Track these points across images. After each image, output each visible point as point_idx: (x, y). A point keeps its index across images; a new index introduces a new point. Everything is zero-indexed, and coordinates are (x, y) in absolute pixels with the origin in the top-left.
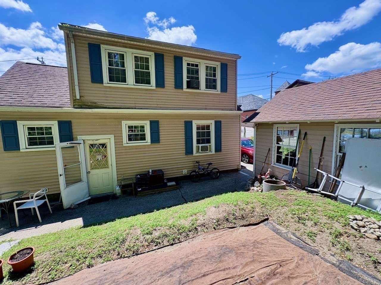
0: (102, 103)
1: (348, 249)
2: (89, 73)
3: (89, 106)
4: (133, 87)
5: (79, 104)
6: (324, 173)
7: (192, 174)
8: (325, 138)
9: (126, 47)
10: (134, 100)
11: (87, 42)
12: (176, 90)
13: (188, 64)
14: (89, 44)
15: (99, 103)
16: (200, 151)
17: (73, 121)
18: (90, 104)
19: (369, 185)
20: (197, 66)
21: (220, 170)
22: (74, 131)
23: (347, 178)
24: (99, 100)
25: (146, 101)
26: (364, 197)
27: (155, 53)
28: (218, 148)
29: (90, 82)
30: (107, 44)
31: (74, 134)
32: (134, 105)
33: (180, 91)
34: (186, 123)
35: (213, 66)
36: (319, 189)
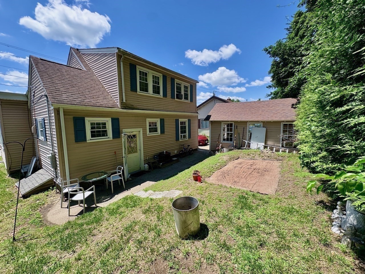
0: (137, 105)
1: (263, 157)
2: (130, 84)
3: (130, 107)
4: (152, 95)
5: (125, 106)
6: (246, 141)
7: (180, 153)
8: (244, 128)
9: (149, 69)
10: (153, 104)
11: (129, 62)
12: (171, 99)
13: (177, 83)
14: (130, 63)
15: (135, 106)
16: (182, 138)
17: (120, 118)
18: (130, 106)
19: (259, 143)
20: (180, 85)
21: (193, 149)
22: (120, 125)
23: (253, 142)
24: (135, 104)
25: (158, 106)
26: (258, 147)
27: (163, 75)
28: (190, 137)
29: (130, 91)
30: (139, 65)
31: (121, 127)
32: (152, 108)
33: (173, 100)
34: (176, 120)
35: (187, 86)
36: (245, 147)
